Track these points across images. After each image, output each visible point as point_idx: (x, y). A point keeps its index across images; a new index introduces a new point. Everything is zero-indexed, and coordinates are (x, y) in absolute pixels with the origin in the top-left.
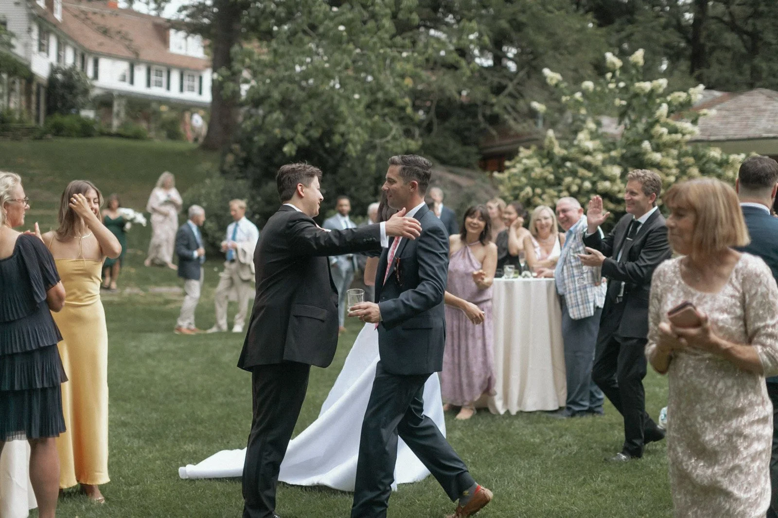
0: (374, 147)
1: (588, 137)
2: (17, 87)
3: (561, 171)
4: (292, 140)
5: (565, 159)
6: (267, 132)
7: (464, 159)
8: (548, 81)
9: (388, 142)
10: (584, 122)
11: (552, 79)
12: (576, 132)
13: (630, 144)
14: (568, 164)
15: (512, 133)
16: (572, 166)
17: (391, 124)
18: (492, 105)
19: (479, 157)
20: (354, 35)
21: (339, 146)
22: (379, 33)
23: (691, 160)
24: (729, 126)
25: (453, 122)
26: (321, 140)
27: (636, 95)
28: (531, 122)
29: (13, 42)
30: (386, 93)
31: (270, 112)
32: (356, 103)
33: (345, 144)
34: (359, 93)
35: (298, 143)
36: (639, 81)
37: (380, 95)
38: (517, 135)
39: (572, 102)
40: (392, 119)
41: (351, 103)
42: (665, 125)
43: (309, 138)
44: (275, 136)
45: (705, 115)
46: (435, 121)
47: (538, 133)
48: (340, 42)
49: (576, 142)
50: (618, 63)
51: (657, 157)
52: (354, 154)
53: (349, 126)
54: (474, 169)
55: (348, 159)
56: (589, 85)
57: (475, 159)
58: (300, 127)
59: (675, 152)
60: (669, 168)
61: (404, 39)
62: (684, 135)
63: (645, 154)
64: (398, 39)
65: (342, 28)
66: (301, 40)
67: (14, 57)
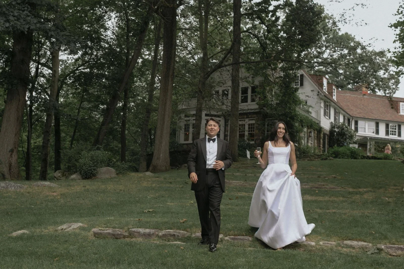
2: (312, 134)
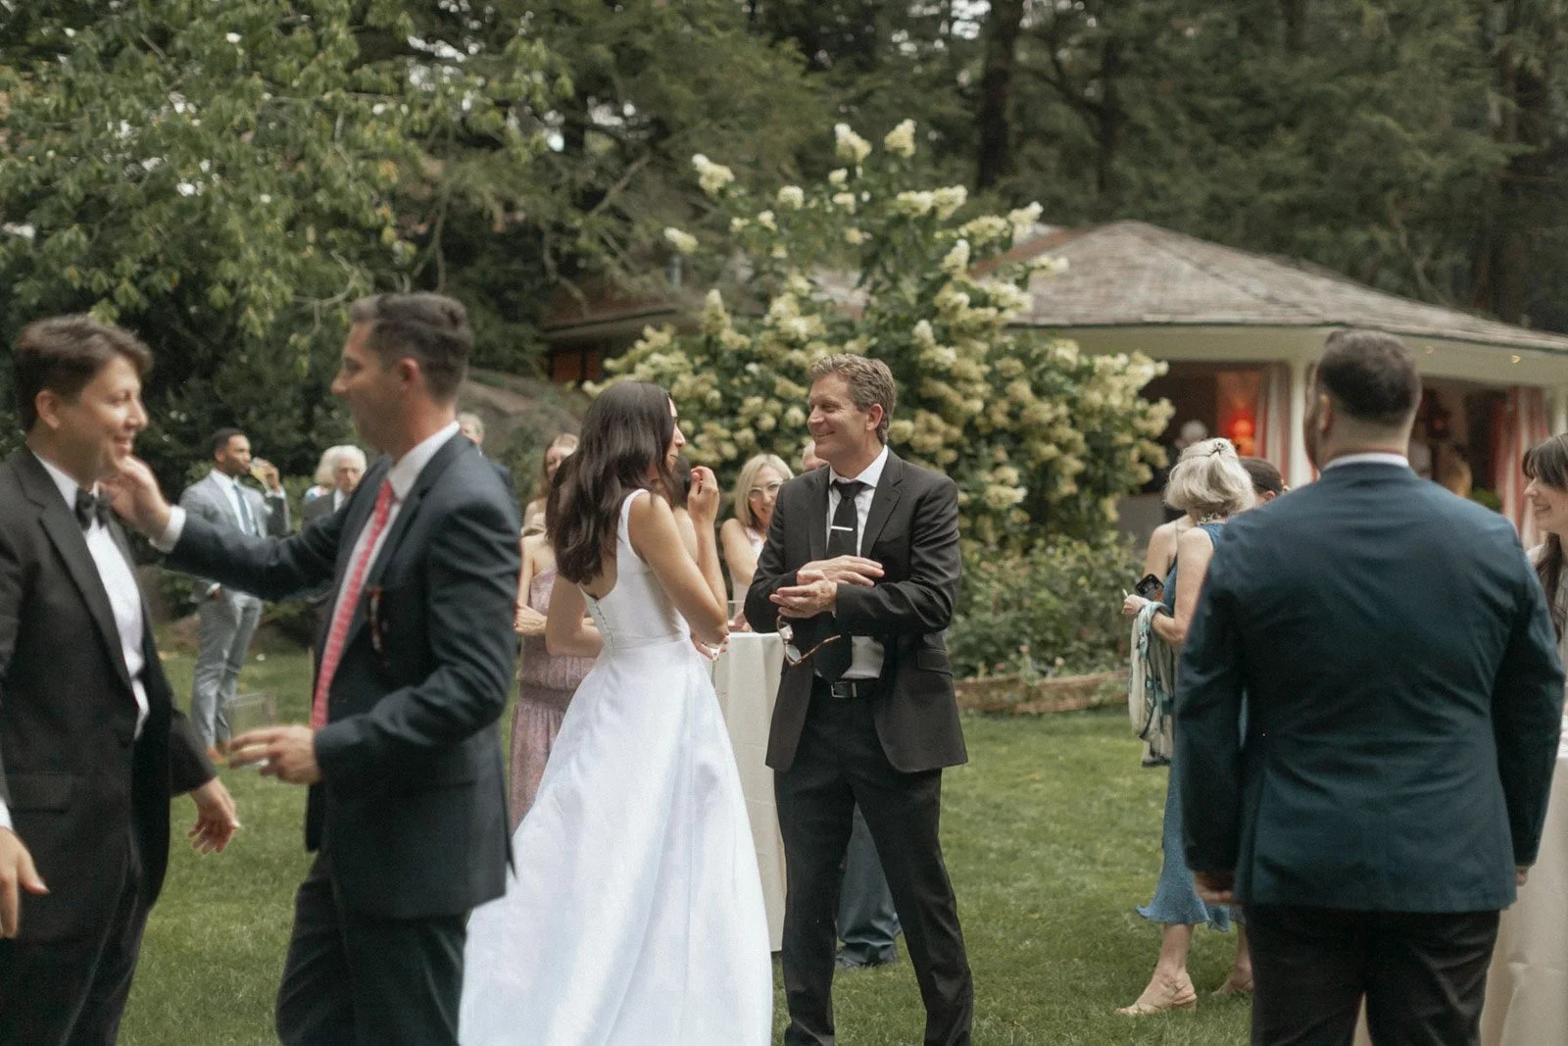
0: (306, 319)
1: (795, 308)
3: (736, 382)
4: (109, 295)
5: (744, 357)
6: (48, 274)
7: (506, 353)
8: (703, 182)
9: (336, 306)
10: (781, 276)
11: (711, 178)
12: (765, 299)
13: (885, 328)
14: (752, 367)
15: (618, 295)
16: (761, 371)
17: (346, 266)
18: (575, 233)
19: (542, 348)
20: (264, 58)
21: (220, 313)
22: (321, 56)
23: (1017, 365)
24: (1072, 297)
25: (484, 266)
26: (177, 298)
27: (901, 220)
28: (659, 272)
30: (337, 194)
31: (53, 228)
32: (264, 212)
33: (237, 308)
34: (270, 193)
35: (123, 302)
36: (906, 190)
37: (321, 197)
38: (627, 302)
39: (756, 229)
40: (346, 256)
41: (252, 213)
42: (963, 287)
43: (147, 292)
44: (65, 284)
45: (1043, 267)
46: (442, 265)
47: (673, 297)
48: (229, 72)
49: (768, 320)
50: (863, 148)
51: (947, 356)
52: (260, 333)
53: (249, 266)
54: (529, 374)
55: (242, 345)
56: (793, 194)
57: (533, 352)
58: (130, 265)
59: (982, 347)
60: (969, 381)
61: (377, 72)
62: (1001, 309)
63: (920, 349)
64: (366, 72)
65: (233, 38)
66: (134, 62)
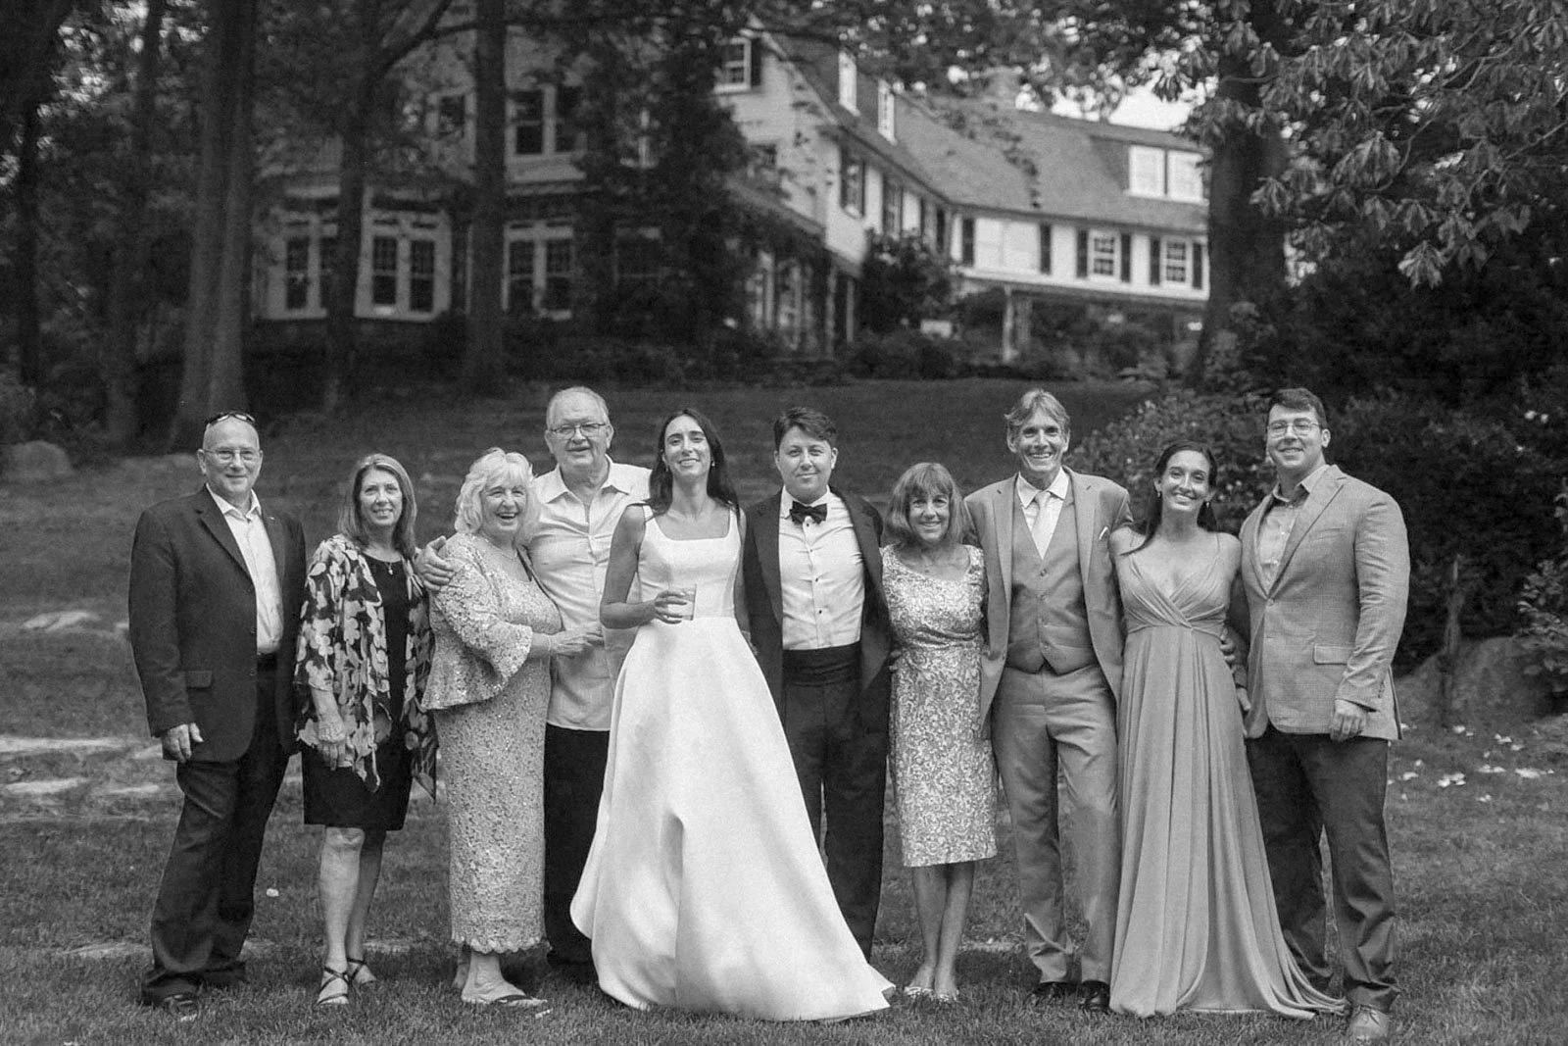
2: (795, 280)
29: (786, 185)
67: (786, 216)
